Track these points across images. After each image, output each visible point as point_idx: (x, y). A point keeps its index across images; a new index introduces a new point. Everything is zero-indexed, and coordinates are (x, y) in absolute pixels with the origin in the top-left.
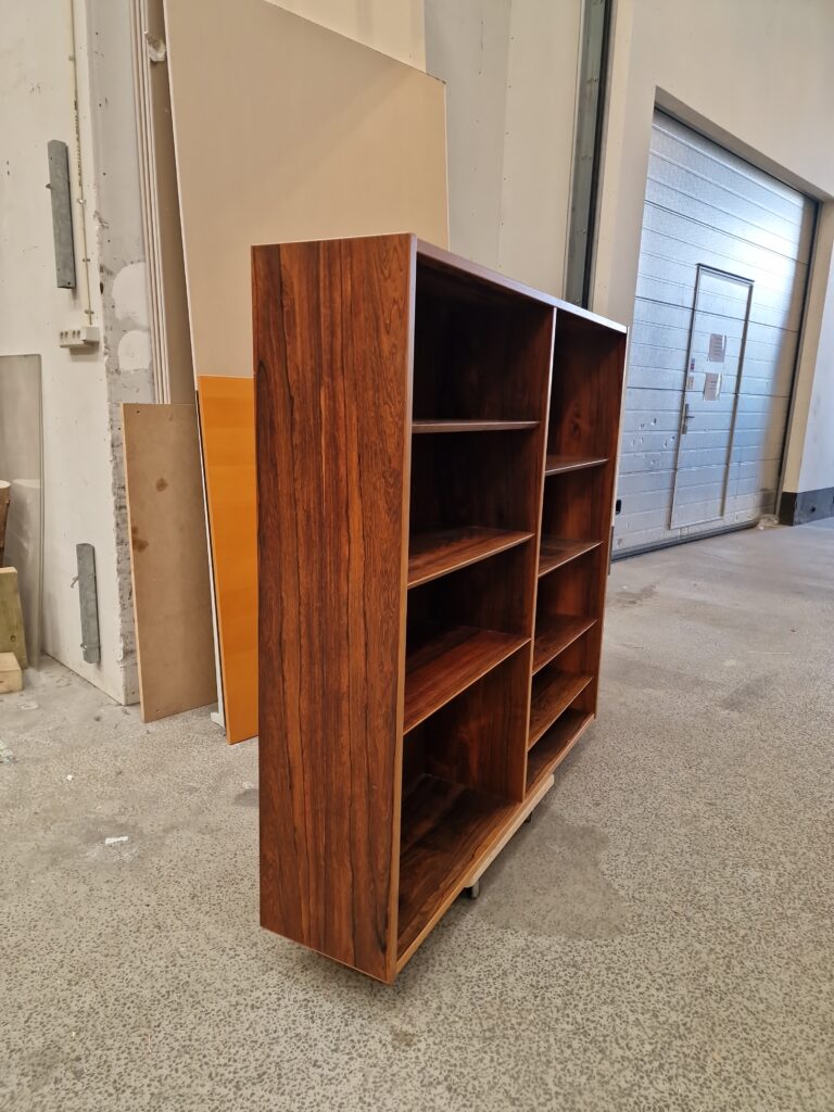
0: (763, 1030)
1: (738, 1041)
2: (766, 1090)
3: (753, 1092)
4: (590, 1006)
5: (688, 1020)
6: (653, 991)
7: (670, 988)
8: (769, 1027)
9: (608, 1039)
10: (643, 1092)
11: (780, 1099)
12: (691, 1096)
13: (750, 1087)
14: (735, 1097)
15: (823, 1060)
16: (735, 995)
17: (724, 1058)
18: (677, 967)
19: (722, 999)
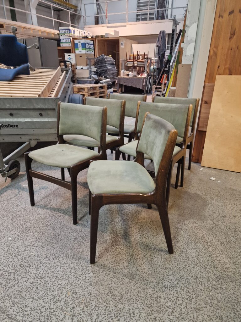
0: (139, 258)
1: (131, 252)
2: (116, 258)
3: (114, 255)
4: (126, 224)
5: (133, 242)
6: (139, 235)
7: (143, 238)
8: (141, 260)
9: (118, 228)
10: (105, 235)
11: (115, 261)
12: (107, 243)
13: (116, 255)
14: (111, 251)
15: (134, 273)
16: (150, 252)
17: (123, 249)
18: (153, 239)
19: (146, 249)
